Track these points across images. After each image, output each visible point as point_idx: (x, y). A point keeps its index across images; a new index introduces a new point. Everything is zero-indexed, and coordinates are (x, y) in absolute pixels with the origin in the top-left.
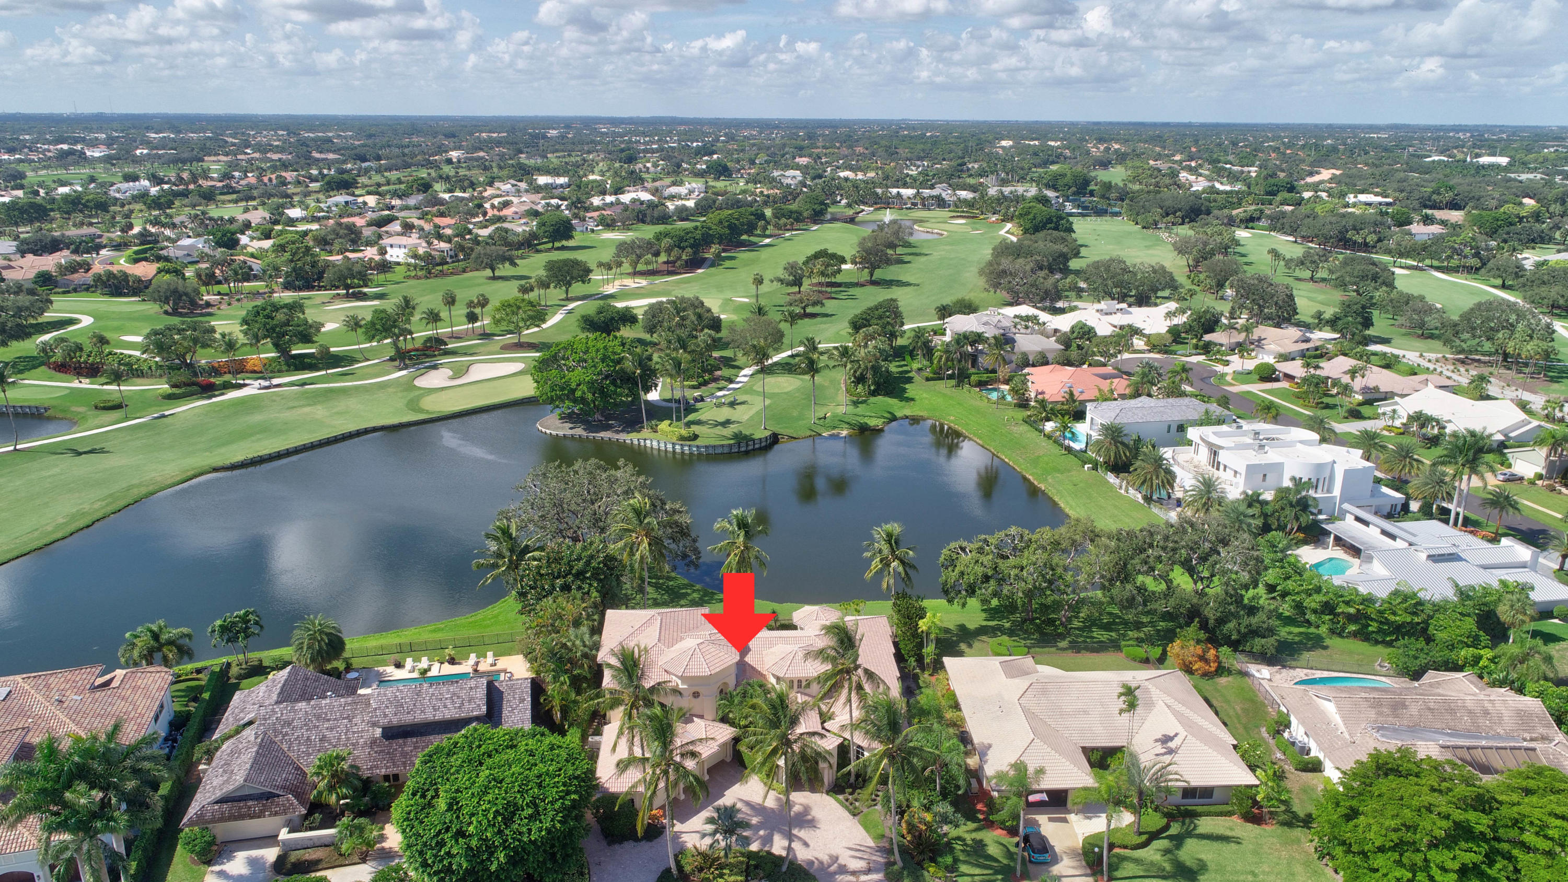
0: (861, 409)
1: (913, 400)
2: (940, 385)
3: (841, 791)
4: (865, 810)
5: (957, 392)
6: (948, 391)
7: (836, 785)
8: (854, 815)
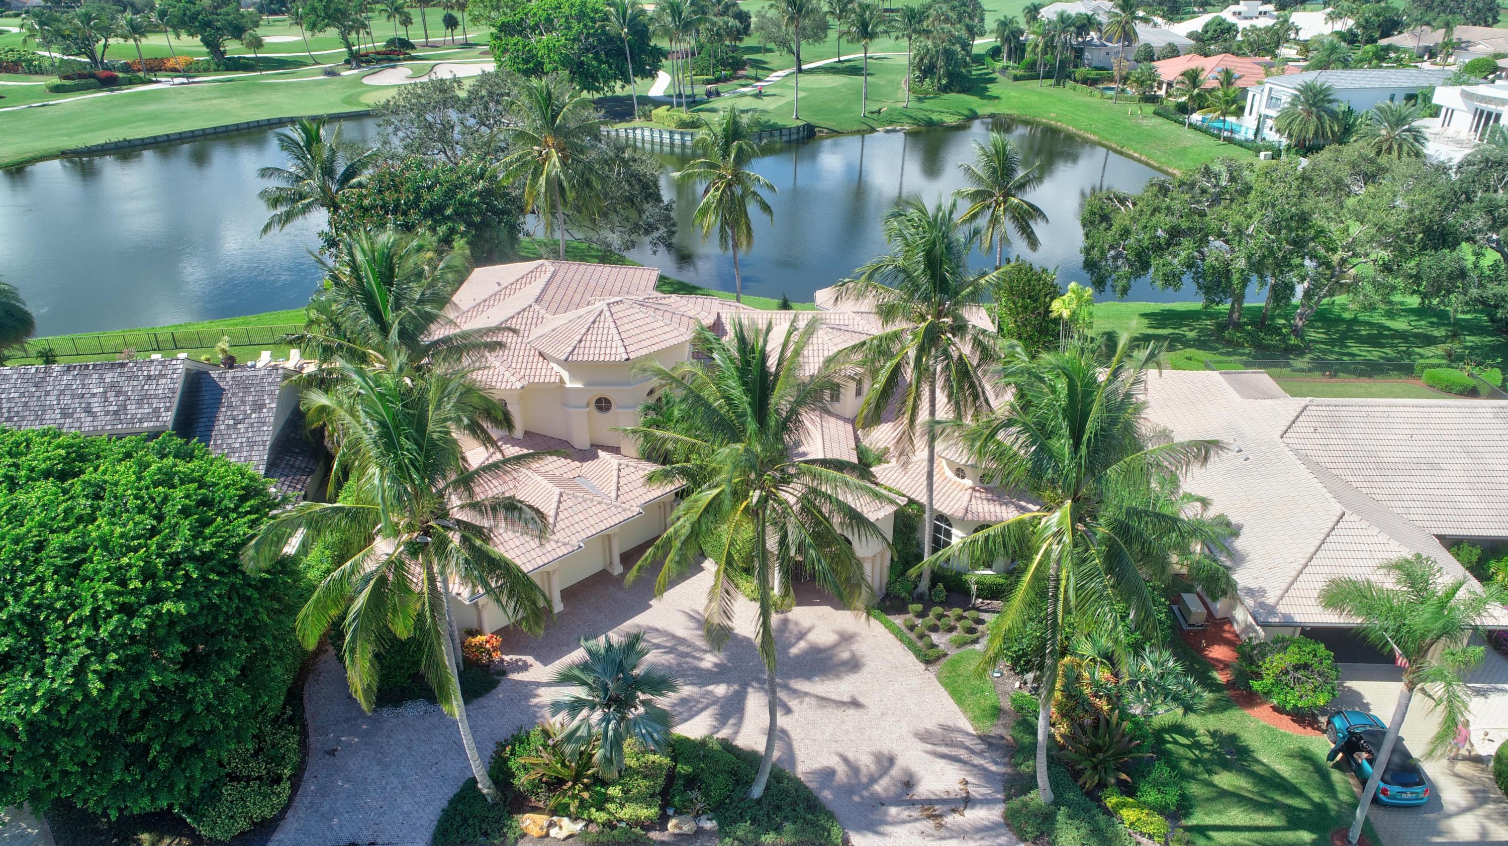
0: (927, 105)
1: (997, 98)
2: (1034, 84)
3: (901, 609)
4: (953, 653)
5: (1058, 91)
6: (1045, 90)
7: (887, 596)
8: (928, 662)
